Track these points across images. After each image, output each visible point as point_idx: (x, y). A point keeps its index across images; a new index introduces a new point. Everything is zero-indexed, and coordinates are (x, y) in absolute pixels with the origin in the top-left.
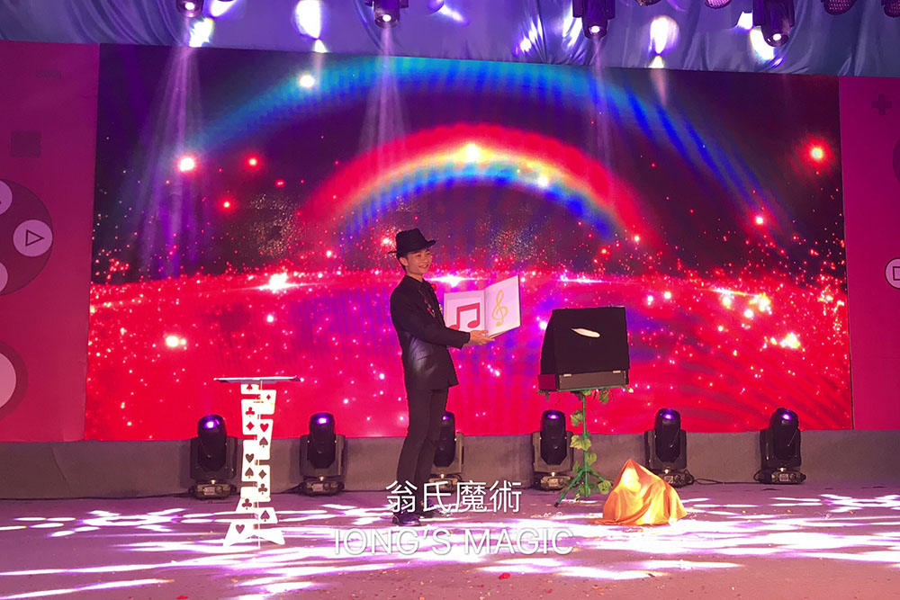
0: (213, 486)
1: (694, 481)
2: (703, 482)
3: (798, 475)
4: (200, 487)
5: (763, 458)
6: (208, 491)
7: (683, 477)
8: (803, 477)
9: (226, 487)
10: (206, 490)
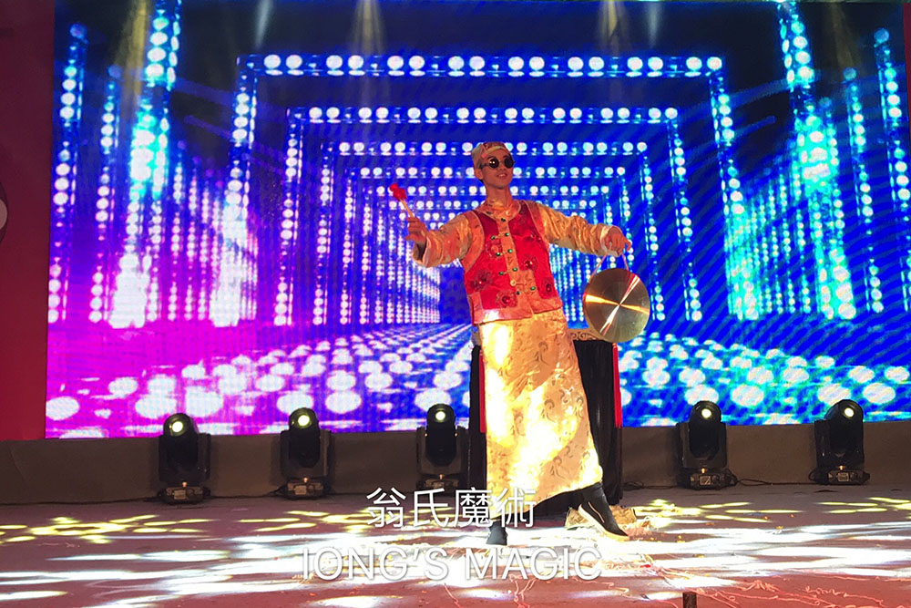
0: (184, 489)
1: (736, 482)
2: (748, 483)
3: (860, 475)
4: (169, 490)
5: (819, 454)
6: (179, 494)
7: (722, 477)
8: (867, 476)
9: (199, 491)
10: (176, 493)
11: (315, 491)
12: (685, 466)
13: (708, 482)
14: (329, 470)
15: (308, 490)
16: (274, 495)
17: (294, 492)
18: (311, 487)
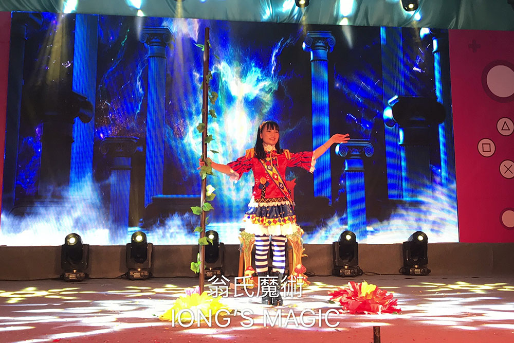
0: (75, 273)
4: (67, 274)
6: (72, 276)
9: (82, 275)
10: (71, 276)
11: (144, 276)
12: (337, 265)
13: (349, 273)
14: (152, 265)
15: (140, 275)
16: (121, 277)
17: (133, 276)
18: (142, 273)
